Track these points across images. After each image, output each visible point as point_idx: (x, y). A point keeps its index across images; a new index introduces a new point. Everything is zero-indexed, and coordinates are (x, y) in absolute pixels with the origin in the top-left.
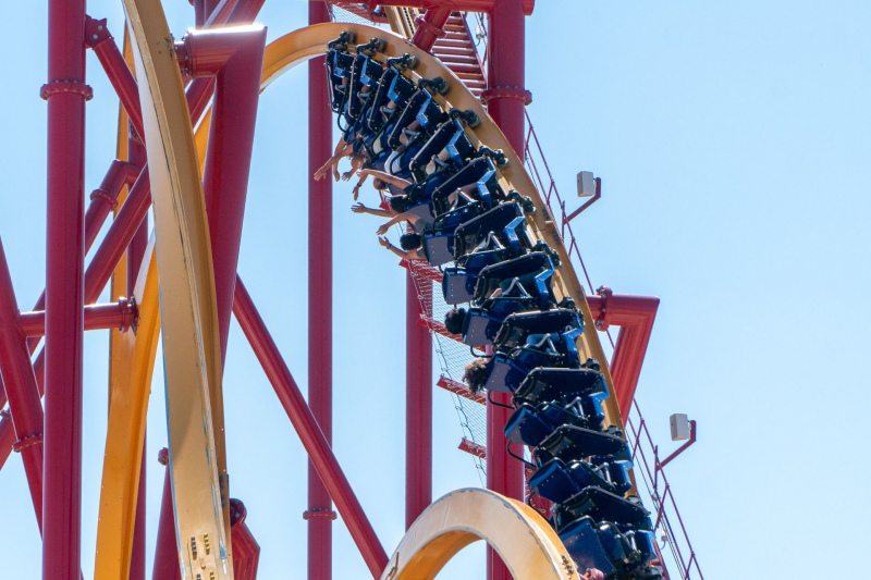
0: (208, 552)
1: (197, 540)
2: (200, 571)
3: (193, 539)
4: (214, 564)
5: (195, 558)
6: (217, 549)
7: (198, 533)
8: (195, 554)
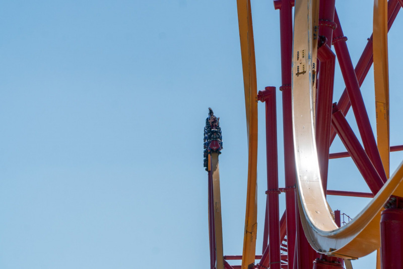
0: (303, 57)
1: (299, 53)
2: (299, 65)
3: (298, 52)
4: (305, 61)
5: (298, 60)
6: (307, 55)
7: (300, 50)
8: (298, 58)
